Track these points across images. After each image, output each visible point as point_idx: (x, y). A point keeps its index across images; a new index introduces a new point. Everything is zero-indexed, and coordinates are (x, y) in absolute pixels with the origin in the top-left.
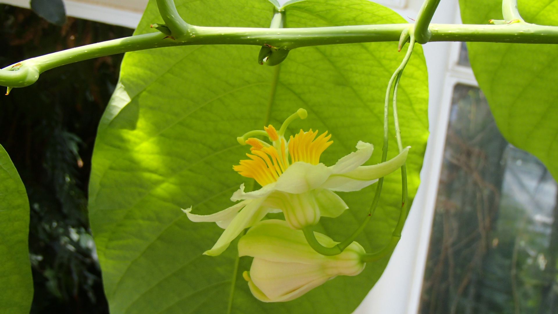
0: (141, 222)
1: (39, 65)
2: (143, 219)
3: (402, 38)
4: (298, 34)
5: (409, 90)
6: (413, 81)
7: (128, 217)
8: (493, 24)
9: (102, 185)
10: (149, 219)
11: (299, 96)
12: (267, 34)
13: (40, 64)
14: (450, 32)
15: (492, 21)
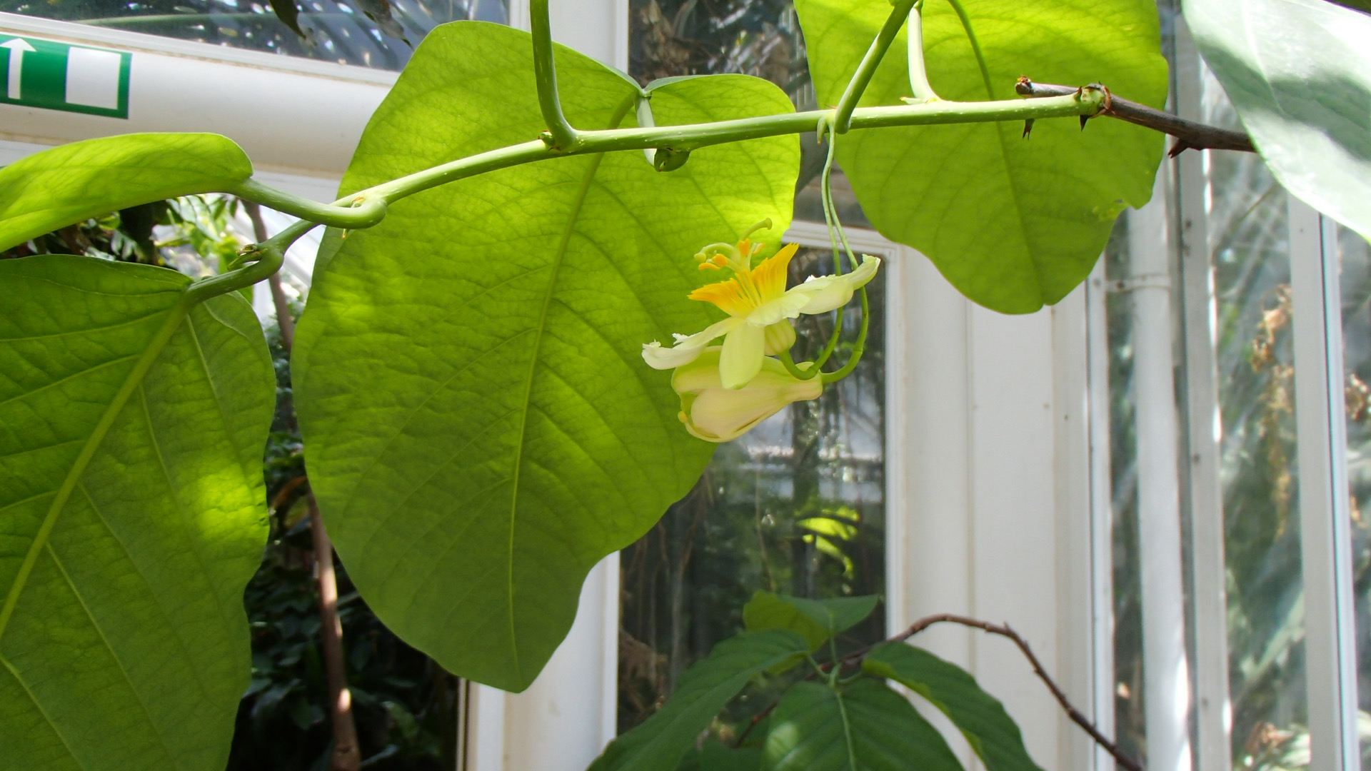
0: (373, 410)
1: (388, 197)
2: (376, 404)
3: (821, 127)
4: (701, 132)
5: (770, 177)
6: (779, 165)
7: (353, 406)
8: (904, 103)
9: (312, 362)
10: (386, 404)
11: (615, 196)
12: (666, 135)
13: (387, 195)
14: (868, 117)
15: (904, 99)
